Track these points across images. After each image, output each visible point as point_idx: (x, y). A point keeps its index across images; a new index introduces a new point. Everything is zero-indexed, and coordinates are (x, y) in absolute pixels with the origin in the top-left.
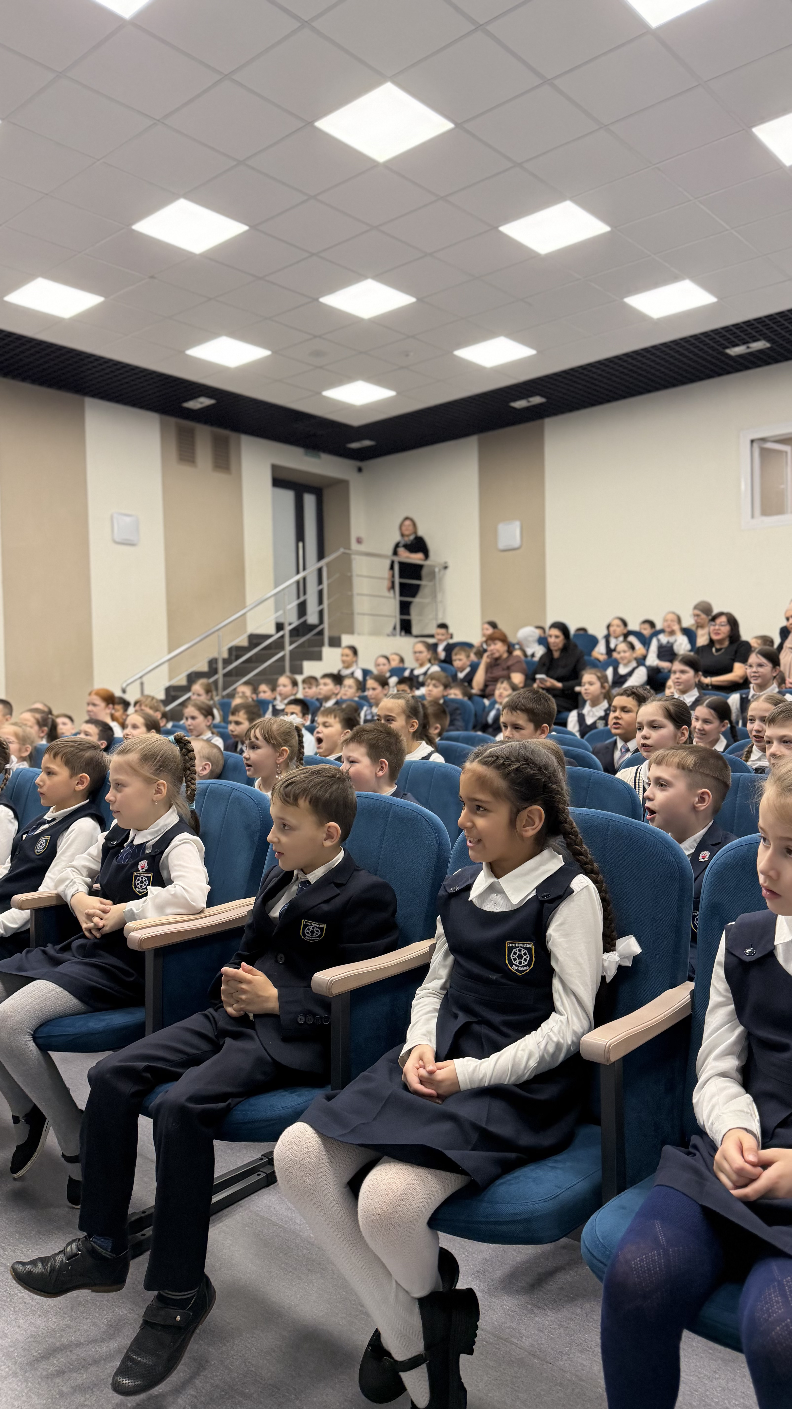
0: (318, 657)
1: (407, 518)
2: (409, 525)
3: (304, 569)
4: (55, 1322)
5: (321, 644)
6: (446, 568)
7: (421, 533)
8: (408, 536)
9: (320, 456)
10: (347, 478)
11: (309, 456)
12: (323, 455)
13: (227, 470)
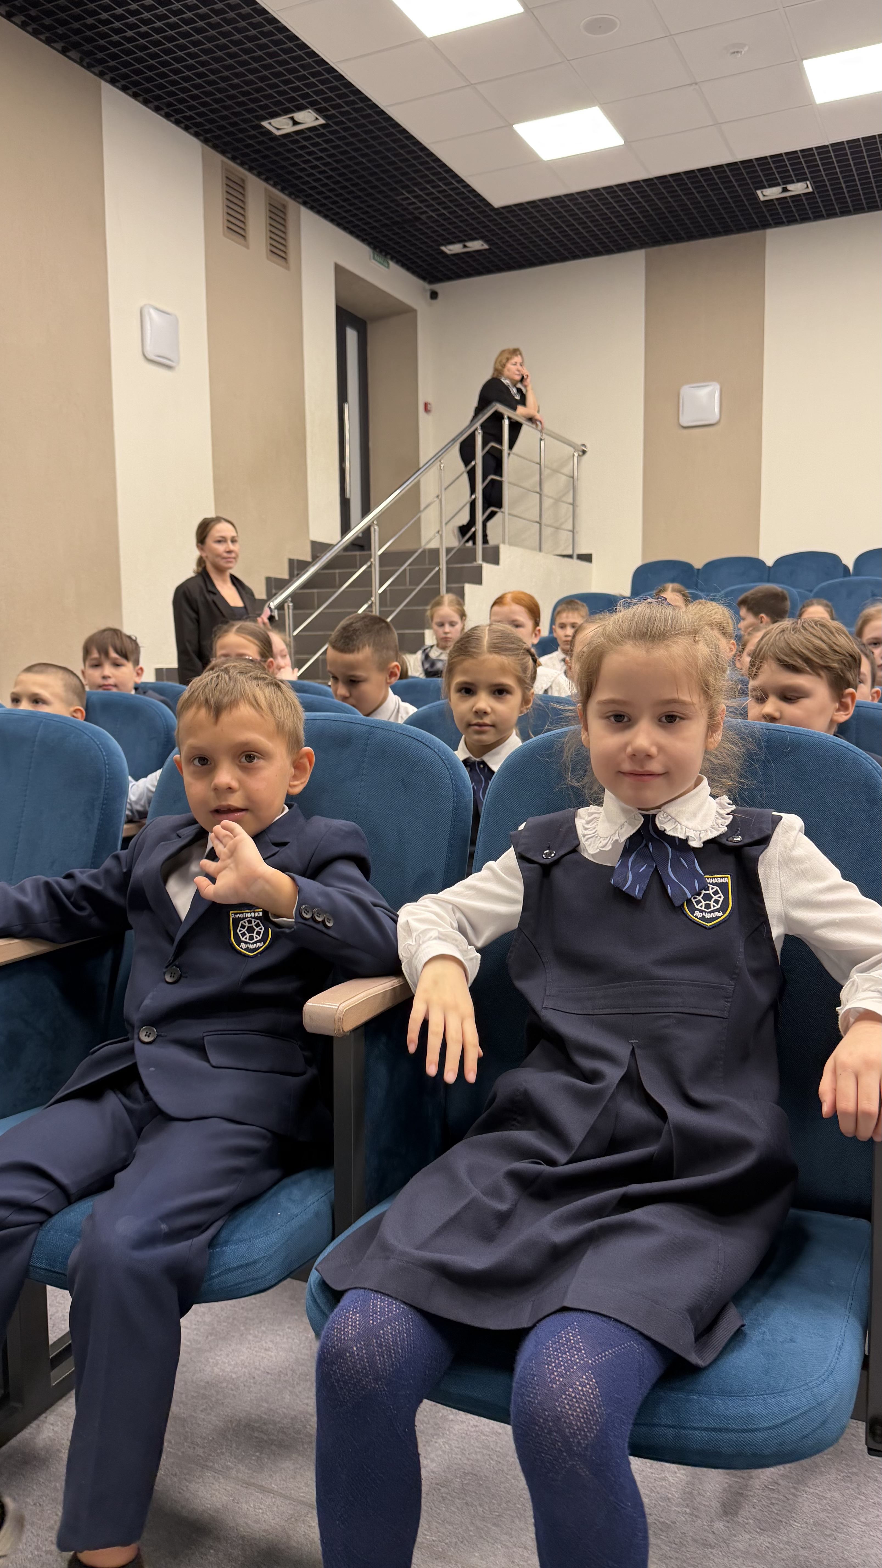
6: (584, 452)
9: (388, 263)
10: (415, 306)
11: (376, 261)
12: (391, 264)
13: (283, 260)
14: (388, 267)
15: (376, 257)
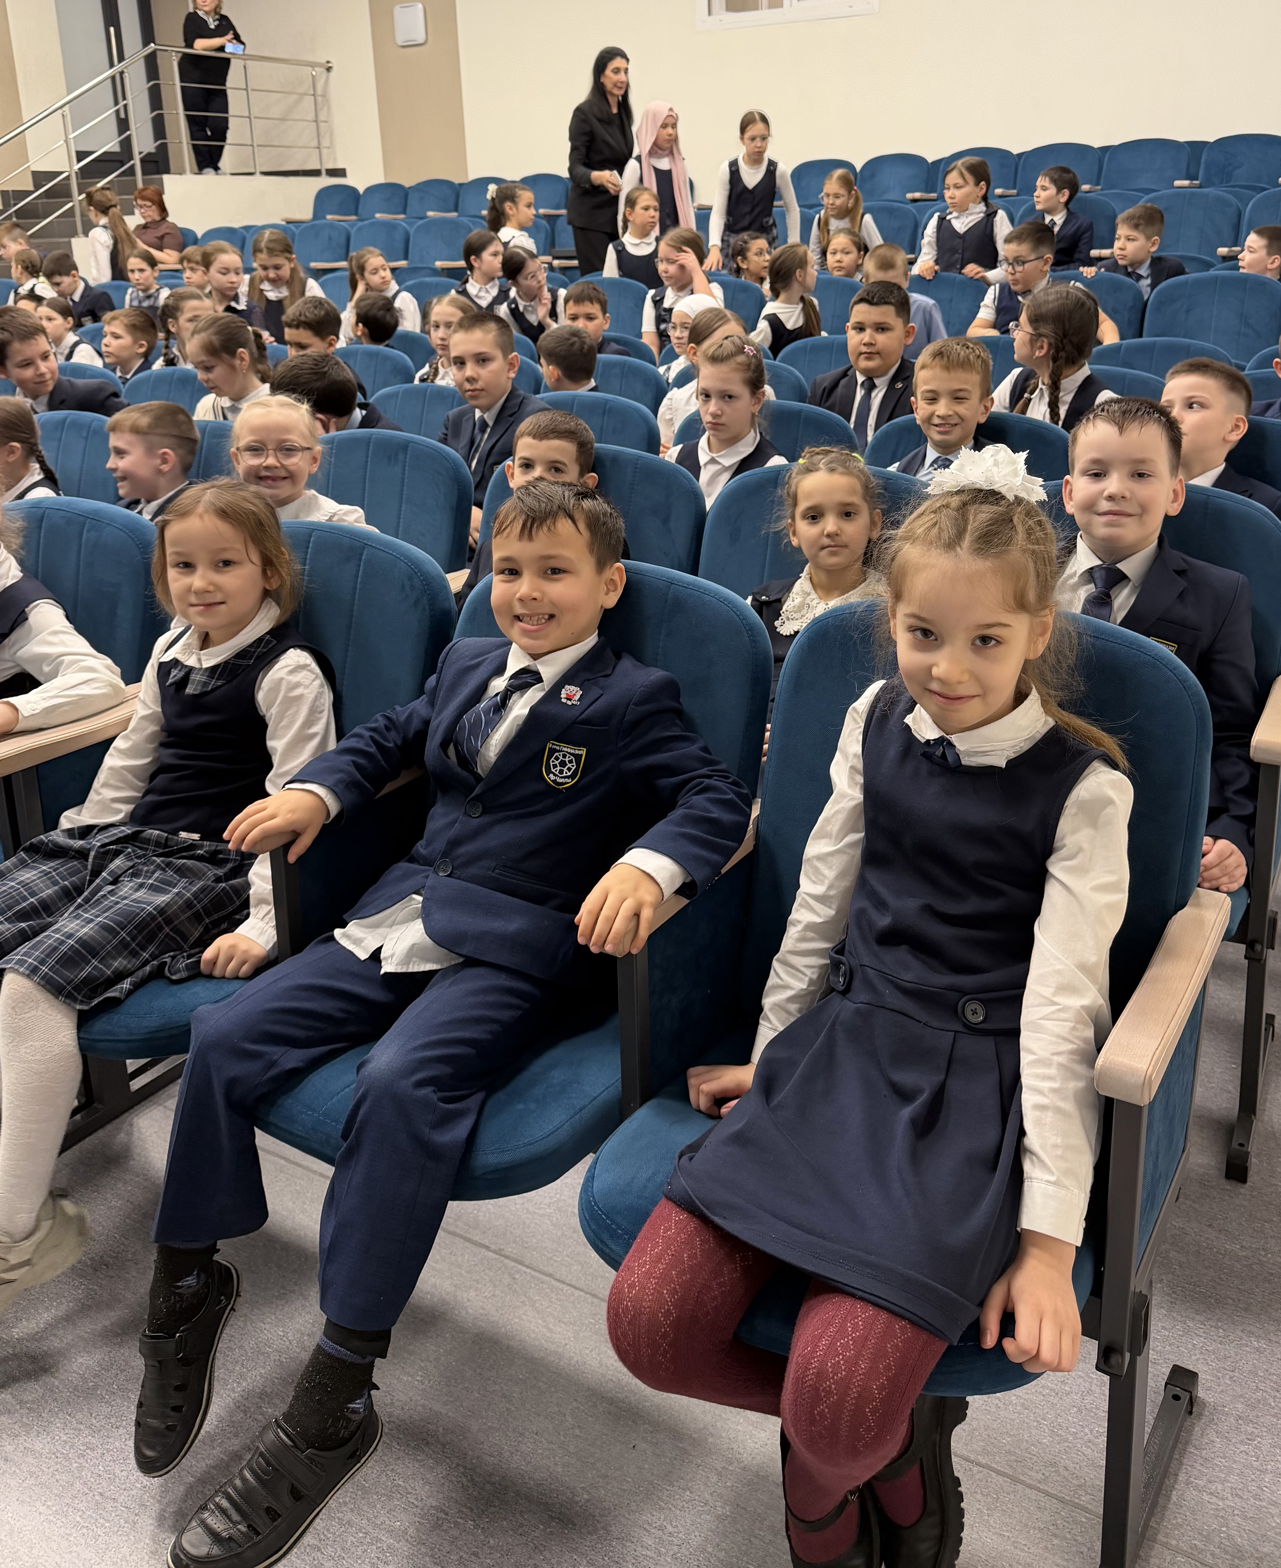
4: (65, 1442)
6: (329, 69)
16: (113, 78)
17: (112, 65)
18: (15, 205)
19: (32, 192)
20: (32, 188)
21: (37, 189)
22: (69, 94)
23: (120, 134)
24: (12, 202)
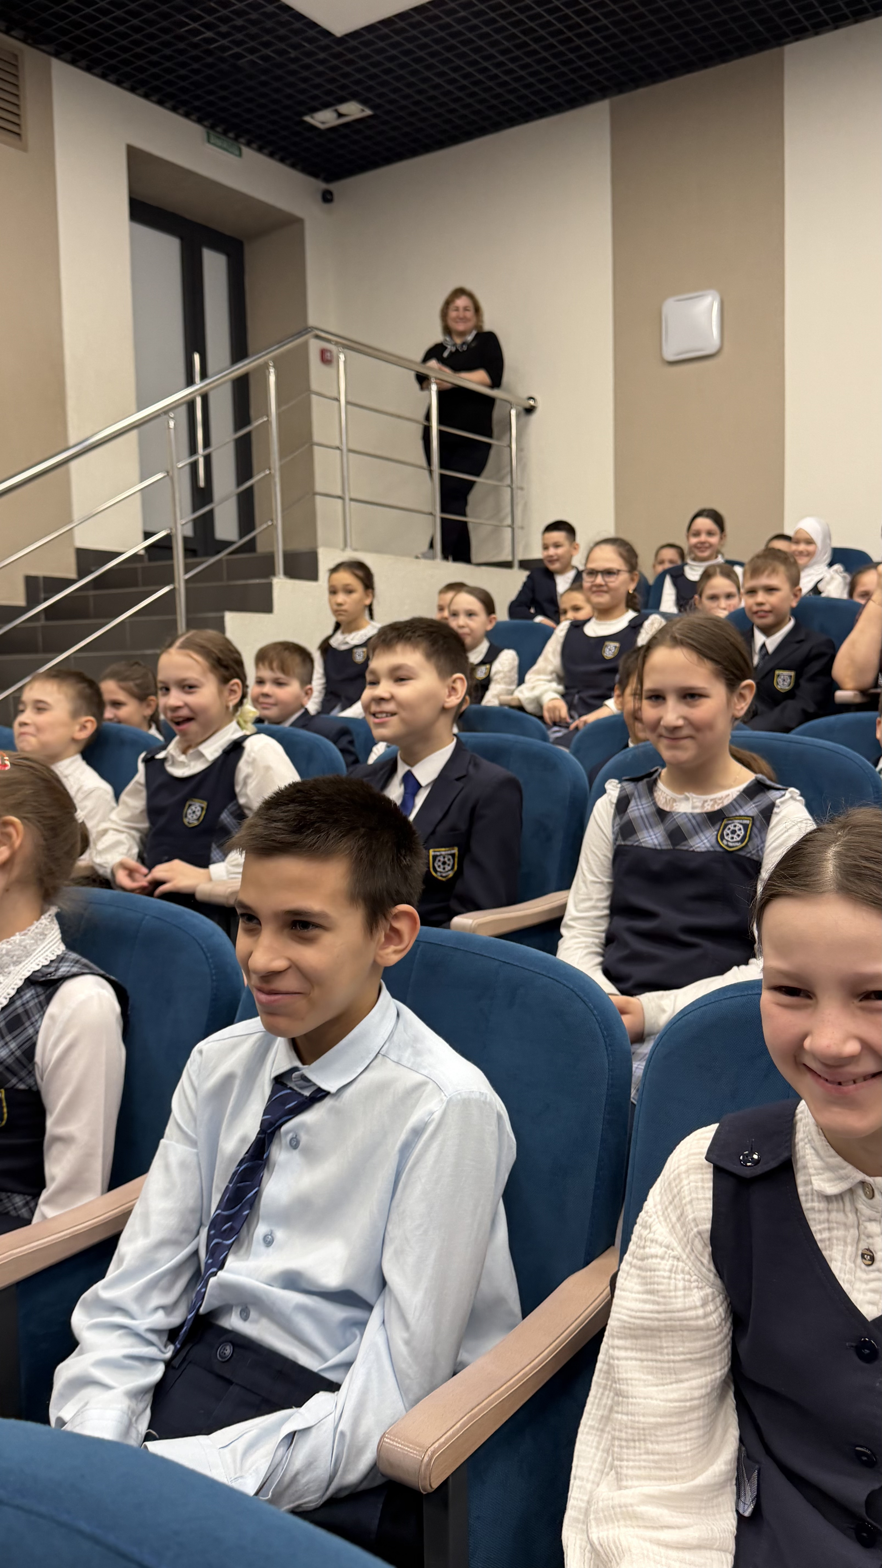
0: (264, 604)
1: (460, 292)
2: (466, 309)
3: (204, 375)
5: (272, 573)
6: (530, 410)
7: (488, 326)
8: (462, 334)
9: (240, 150)
10: (298, 212)
11: (214, 144)
12: (245, 150)
13: (16, 137)
14: (240, 155)
15: (213, 140)
16: (191, 405)
17: (190, 382)
18: (46, 599)
19: (73, 582)
20: (73, 575)
21: (81, 576)
22: (140, 409)
23: (195, 509)
24: (42, 596)
